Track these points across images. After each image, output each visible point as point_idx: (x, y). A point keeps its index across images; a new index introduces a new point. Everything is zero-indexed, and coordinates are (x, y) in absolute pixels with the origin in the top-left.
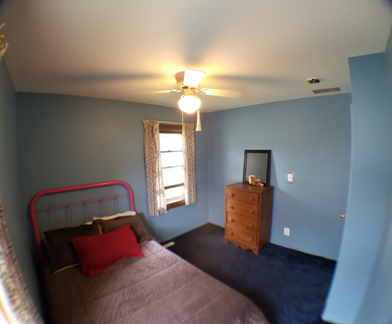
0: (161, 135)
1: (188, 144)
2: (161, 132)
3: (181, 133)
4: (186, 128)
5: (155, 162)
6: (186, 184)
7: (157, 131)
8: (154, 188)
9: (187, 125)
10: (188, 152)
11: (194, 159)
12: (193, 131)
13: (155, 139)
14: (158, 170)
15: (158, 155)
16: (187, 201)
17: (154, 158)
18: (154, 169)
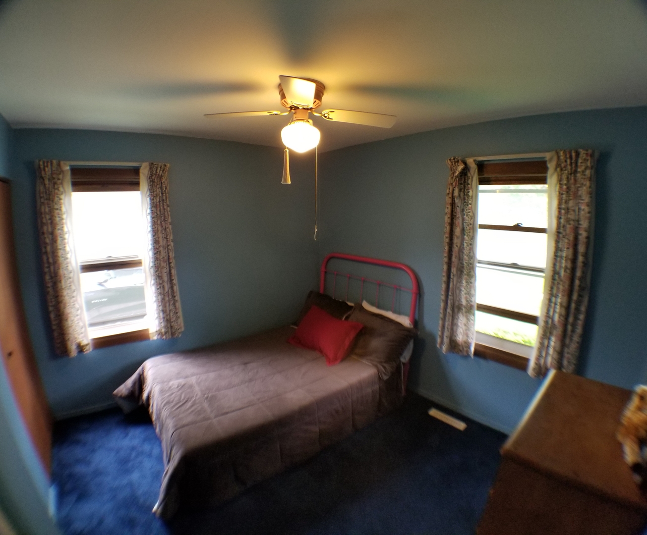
0: (482, 187)
1: (563, 211)
2: (483, 182)
3: (543, 181)
4: (558, 165)
5: (457, 246)
6: (541, 322)
7: (472, 181)
8: (449, 297)
9: (562, 158)
10: (561, 236)
11: (580, 259)
12: (588, 172)
13: (457, 198)
14: (466, 263)
15: (469, 232)
16: (532, 364)
17: (456, 236)
18: (454, 259)
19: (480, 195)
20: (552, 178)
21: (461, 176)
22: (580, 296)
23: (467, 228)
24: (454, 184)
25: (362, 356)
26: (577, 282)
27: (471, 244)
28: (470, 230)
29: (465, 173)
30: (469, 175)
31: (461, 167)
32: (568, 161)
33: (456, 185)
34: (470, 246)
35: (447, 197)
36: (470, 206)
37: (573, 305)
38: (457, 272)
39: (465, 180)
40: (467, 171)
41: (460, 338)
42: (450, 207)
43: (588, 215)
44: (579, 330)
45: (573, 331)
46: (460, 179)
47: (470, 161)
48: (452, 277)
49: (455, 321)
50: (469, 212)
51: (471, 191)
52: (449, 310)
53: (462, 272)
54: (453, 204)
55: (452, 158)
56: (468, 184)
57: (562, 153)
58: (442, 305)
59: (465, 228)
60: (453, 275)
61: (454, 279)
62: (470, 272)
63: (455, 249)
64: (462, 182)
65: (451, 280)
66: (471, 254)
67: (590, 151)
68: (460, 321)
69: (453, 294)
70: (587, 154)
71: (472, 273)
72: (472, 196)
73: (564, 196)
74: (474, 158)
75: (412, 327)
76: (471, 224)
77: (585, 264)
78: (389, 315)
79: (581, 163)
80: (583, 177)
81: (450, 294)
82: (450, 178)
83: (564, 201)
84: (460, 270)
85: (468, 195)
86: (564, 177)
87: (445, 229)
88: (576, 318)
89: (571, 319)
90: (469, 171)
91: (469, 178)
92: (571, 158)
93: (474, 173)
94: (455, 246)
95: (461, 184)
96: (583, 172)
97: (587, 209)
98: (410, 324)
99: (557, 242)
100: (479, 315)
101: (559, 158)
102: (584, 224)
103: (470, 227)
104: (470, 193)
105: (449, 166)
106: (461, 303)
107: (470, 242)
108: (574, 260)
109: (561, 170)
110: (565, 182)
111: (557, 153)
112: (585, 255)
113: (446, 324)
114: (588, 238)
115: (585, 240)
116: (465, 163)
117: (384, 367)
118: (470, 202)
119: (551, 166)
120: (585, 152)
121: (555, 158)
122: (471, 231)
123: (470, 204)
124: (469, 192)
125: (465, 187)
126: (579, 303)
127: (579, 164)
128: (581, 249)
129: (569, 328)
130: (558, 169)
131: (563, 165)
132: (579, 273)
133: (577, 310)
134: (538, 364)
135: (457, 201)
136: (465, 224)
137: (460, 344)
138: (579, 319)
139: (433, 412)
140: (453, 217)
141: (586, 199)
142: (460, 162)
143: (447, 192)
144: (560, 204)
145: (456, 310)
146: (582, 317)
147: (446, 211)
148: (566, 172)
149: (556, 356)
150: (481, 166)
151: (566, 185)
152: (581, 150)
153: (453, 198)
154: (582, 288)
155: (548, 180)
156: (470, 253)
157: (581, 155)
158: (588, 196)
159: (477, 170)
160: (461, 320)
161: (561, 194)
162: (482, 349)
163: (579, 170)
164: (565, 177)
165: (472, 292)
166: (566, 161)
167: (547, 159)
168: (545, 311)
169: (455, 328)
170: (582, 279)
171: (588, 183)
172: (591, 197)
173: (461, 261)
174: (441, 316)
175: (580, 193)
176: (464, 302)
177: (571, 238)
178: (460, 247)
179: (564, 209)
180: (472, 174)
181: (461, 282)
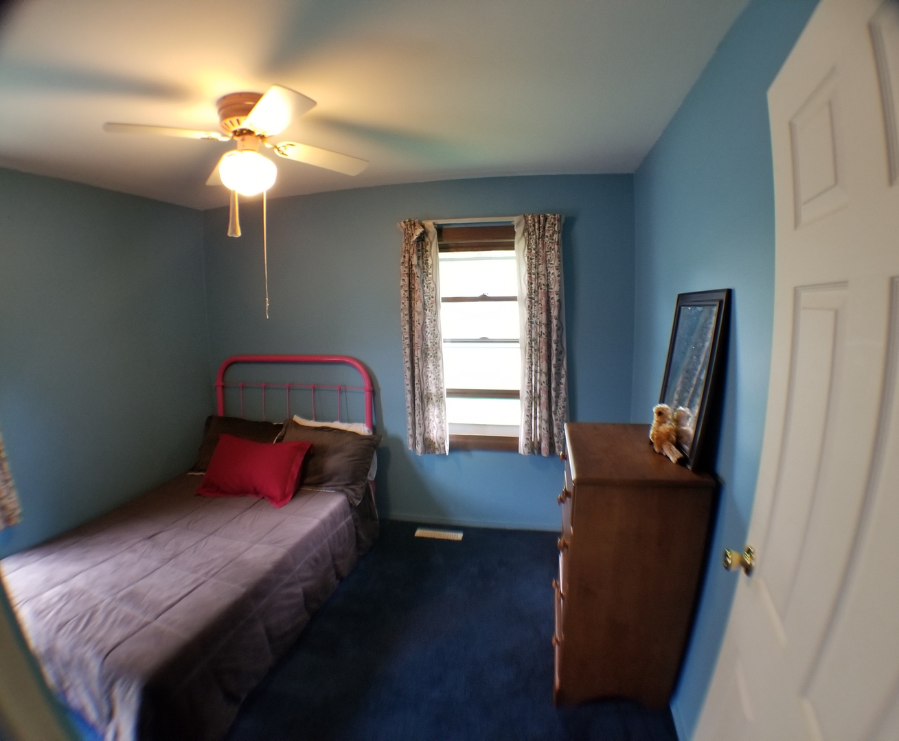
0: (442, 255)
1: (533, 276)
2: (443, 248)
3: (511, 246)
4: (526, 230)
5: (419, 324)
6: (524, 394)
7: (431, 247)
8: (416, 386)
9: (530, 222)
10: (533, 301)
11: (554, 322)
12: (556, 237)
13: (416, 267)
14: (431, 342)
15: (432, 307)
16: (522, 442)
17: (417, 311)
18: (416, 340)
19: (441, 264)
20: (520, 243)
21: (418, 242)
22: (558, 360)
23: (428, 302)
24: (411, 251)
25: (319, 484)
26: (554, 346)
27: (435, 321)
28: (432, 305)
29: (422, 238)
30: (427, 240)
31: (419, 231)
32: (537, 225)
33: (413, 253)
34: (433, 322)
35: (401, 267)
36: (430, 276)
37: (553, 370)
38: (422, 355)
39: (422, 246)
40: (425, 235)
41: (434, 434)
42: (407, 279)
43: (558, 279)
44: (563, 394)
45: (557, 396)
46: (418, 245)
47: (430, 225)
48: (416, 361)
49: (426, 414)
50: (430, 284)
51: (430, 259)
52: (417, 402)
53: (426, 355)
54: (410, 275)
55: (407, 220)
56: (427, 251)
57: (530, 217)
58: (409, 397)
59: (426, 302)
60: (418, 359)
61: (419, 364)
62: (436, 353)
63: (417, 328)
64: (420, 249)
65: (416, 365)
66: (436, 332)
67: (557, 216)
68: (431, 414)
69: (419, 381)
70: (555, 218)
71: (439, 354)
72: (432, 264)
73: (533, 261)
74: (434, 221)
75: (371, 433)
76: (432, 297)
77: (559, 328)
78: (337, 425)
79: (549, 227)
80: (551, 241)
81: (416, 382)
82: (404, 244)
83: (533, 266)
84: (425, 353)
85: (427, 264)
86: (532, 242)
87: (402, 306)
88: (558, 384)
89: (553, 385)
90: (427, 235)
91: (428, 244)
92: (539, 223)
93: (434, 238)
94: (416, 324)
95: (419, 250)
96: (552, 236)
97: (556, 273)
98: (368, 431)
99: (530, 308)
100: (450, 402)
101: (526, 222)
102: (555, 287)
103: (432, 301)
104: (430, 262)
105: (402, 231)
106: (429, 392)
107: (434, 318)
108: (549, 324)
109: (529, 234)
110: (534, 247)
111: (525, 217)
112: (559, 318)
113: (417, 419)
114: (559, 301)
115: (557, 303)
116: (423, 227)
117: (353, 490)
118: (429, 271)
119: (519, 231)
120: (553, 217)
121: (523, 222)
122: (434, 305)
123: (430, 274)
124: (427, 260)
125: (423, 254)
126: (558, 367)
127: (547, 228)
128: (554, 312)
129: (553, 393)
130: (526, 234)
131: (530, 230)
132: (554, 337)
133: (558, 374)
134: (529, 439)
135: (415, 270)
136: (426, 297)
137: (435, 440)
138: (561, 383)
139: (419, 533)
140: (411, 290)
141: (555, 262)
142: (417, 224)
143: (402, 261)
144: (530, 269)
145: (425, 400)
146: (563, 380)
147: (402, 283)
148: (534, 236)
149: (544, 425)
150: (440, 230)
151: (534, 249)
152: (549, 215)
153: (411, 266)
154: (559, 353)
155: (516, 246)
156: (434, 330)
157: (548, 220)
158: (557, 260)
159: (436, 235)
160: (433, 412)
161: (530, 259)
162: (461, 440)
163: (546, 234)
164: (534, 241)
165: (441, 377)
166: (534, 226)
167: (515, 223)
168: (527, 380)
169: (427, 422)
170: (559, 342)
171: (556, 247)
172: (559, 261)
173: (425, 342)
174: (410, 410)
175: (548, 257)
176: (433, 390)
177: (543, 302)
178: (423, 324)
179: (534, 274)
180: (431, 239)
181: (426, 367)
